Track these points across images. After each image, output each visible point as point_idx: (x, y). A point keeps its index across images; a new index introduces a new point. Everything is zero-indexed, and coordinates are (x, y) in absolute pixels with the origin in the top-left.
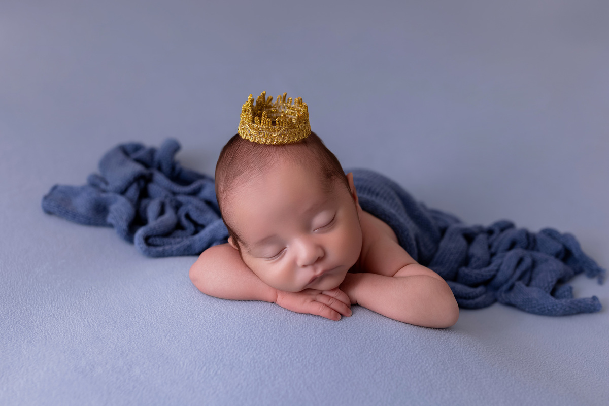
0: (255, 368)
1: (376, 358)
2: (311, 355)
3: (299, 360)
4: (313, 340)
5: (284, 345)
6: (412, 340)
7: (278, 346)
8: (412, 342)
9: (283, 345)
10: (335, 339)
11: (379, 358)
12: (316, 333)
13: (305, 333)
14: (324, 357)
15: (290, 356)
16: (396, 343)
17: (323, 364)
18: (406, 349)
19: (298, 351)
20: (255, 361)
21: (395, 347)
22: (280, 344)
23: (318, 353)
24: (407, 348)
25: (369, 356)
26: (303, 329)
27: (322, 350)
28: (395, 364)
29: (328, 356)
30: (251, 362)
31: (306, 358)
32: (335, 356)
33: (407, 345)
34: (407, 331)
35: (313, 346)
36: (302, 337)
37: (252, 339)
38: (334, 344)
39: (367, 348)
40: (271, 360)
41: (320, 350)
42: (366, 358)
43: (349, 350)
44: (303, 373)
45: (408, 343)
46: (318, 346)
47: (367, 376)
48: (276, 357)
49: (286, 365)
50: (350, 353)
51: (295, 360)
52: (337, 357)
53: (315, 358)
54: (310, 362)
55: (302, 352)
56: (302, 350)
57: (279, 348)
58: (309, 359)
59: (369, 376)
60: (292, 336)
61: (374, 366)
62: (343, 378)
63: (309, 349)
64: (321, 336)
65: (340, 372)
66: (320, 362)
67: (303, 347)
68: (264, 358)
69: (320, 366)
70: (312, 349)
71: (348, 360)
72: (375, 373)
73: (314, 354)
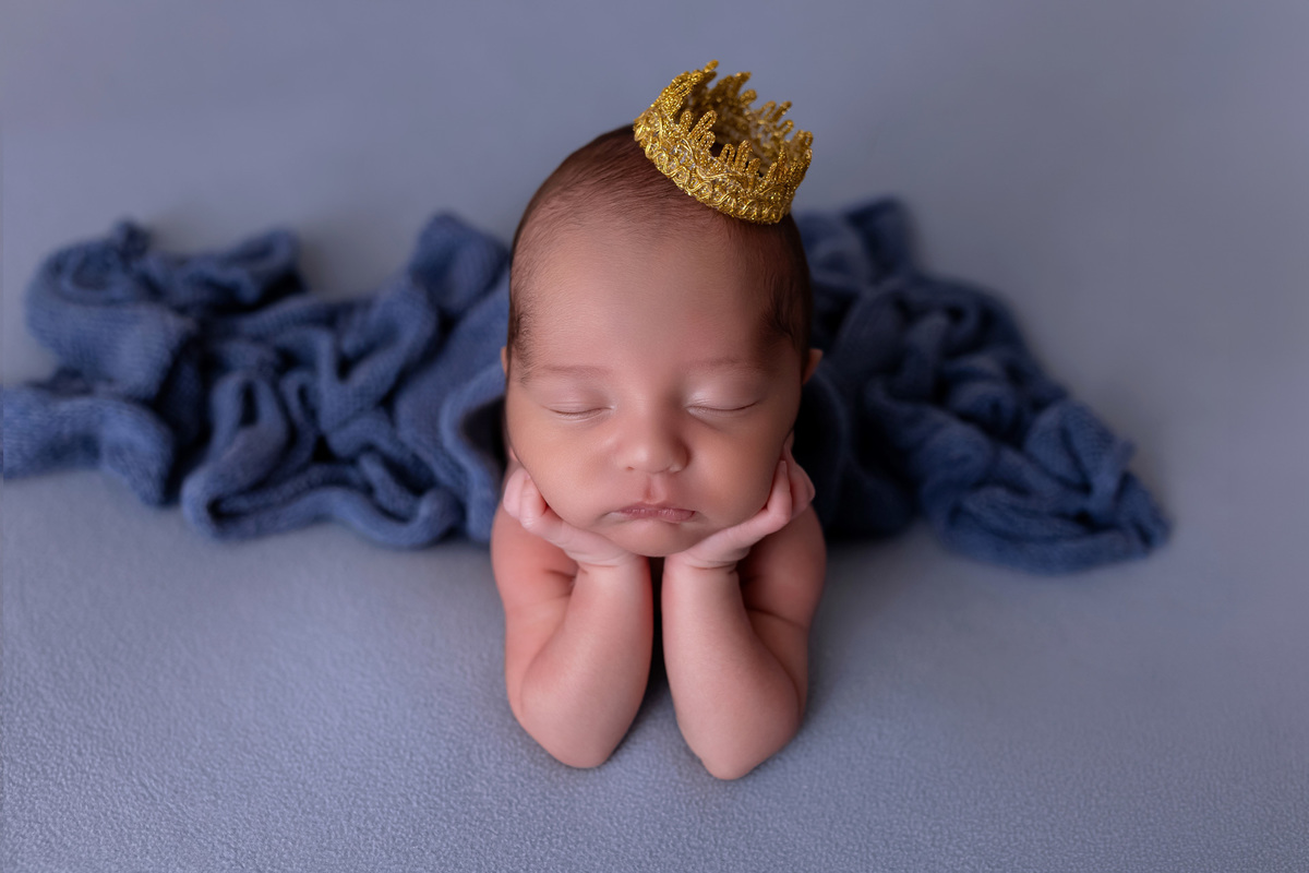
2: (688, 828)
3: (668, 846)
5: (624, 818)
7: (612, 823)
9: (621, 818)
11: (825, 794)
12: (680, 774)
13: (660, 779)
14: (717, 825)
17: (720, 842)
19: (658, 826)
20: (574, 867)
22: (615, 819)
23: (702, 821)
25: (804, 795)
26: (651, 772)
27: (707, 811)
29: (723, 821)
31: (679, 836)
32: (736, 815)
36: (657, 791)
37: (551, 816)
39: (794, 780)
41: (704, 812)
42: (800, 803)
43: (759, 796)
46: (697, 803)
47: (819, 841)
48: (616, 848)
49: (644, 864)
50: (764, 801)
51: (660, 846)
52: (742, 818)
53: (700, 832)
54: (693, 843)
55: (668, 826)
56: (667, 823)
57: (616, 828)
58: (688, 839)
59: (821, 838)
60: (633, 795)
61: (823, 815)
62: (771, 861)
63: (681, 815)
64: (693, 780)
65: (760, 849)
66: (712, 838)
67: (667, 813)
68: (591, 857)
69: (716, 846)
70: (687, 815)
71: (766, 818)
72: (831, 829)
73: (694, 825)
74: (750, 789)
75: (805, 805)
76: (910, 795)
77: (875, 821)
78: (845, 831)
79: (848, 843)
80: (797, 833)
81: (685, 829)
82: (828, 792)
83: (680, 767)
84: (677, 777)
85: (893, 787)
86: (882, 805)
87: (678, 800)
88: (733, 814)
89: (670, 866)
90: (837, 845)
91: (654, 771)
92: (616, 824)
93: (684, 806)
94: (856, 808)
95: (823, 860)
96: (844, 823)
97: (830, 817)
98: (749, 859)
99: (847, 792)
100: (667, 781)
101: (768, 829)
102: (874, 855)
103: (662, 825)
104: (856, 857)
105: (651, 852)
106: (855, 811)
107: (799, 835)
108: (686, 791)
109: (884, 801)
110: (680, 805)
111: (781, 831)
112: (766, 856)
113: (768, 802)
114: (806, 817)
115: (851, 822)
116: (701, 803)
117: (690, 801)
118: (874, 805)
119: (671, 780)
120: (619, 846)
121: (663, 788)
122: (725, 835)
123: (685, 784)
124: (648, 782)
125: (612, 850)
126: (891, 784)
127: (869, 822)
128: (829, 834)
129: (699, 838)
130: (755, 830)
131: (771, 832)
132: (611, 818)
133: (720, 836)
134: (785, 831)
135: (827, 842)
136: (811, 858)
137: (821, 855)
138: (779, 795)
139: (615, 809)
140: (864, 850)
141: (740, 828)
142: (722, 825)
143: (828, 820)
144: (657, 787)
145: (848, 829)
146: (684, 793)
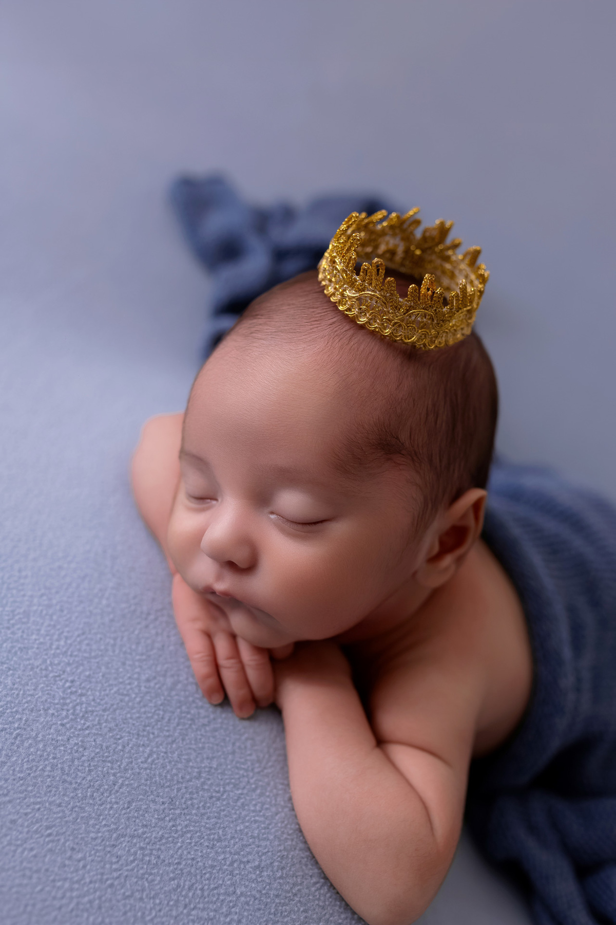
0: (8, 628)
1: (167, 819)
2: (94, 700)
3: (70, 687)
4: (130, 684)
5: (88, 645)
6: (263, 864)
7: (79, 636)
8: (258, 867)
9: (86, 642)
10: (158, 721)
11: (171, 824)
12: (148, 680)
13: (137, 664)
15: (68, 669)
16: (233, 838)
17: (87, 732)
18: (232, 864)
19: (87, 673)
20: (25, 620)
21: (219, 840)
22: (83, 637)
23: (104, 710)
24: (235, 865)
26: (142, 654)
27: (118, 712)
28: (179, 863)
29: (111, 730)
30: (19, 614)
31: (81, 695)
33: (241, 862)
34: (276, 843)
35: (115, 692)
36: (124, 664)
38: (145, 726)
39: (179, 790)
40: (41, 643)
41: (115, 710)
42: (154, 801)
43: (150, 760)
44: (46, 710)
45: (248, 862)
46: (122, 700)
47: (114, 827)
48: (54, 647)
50: (146, 765)
51: (67, 681)
52: (120, 747)
53: (93, 712)
54: (78, 708)
55: (90, 682)
56: (94, 680)
57: (75, 641)
58: (82, 703)
59: (117, 829)
60: (114, 645)
61: (145, 826)
63: (105, 690)
64: (147, 693)
65: (90, 771)
66: (88, 724)
67: (103, 676)
68: (39, 630)
69: (80, 730)
70: (107, 695)
72: (133, 837)
73: (99, 704)
74: (155, 749)
75: (152, 805)
76: (193, 912)
77: (153, 880)
78: (132, 851)
79: (119, 857)
80: (117, 803)
81: (91, 698)
82: (173, 826)
83: (155, 678)
84: (143, 677)
85: (199, 892)
86: (174, 883)
88: (121, 738)
89: (48, 694)
90: (114, 846)
91: (144, 657)
92: (78, 639)
93: (115, 689)
94: (162, 857)
95: (92, 835)
96: (142, 848)
97: (144, 833)
98: (76, 762)
99: (179, 844)
100: (137, 670)
101: (114, 775)
102: (111, 886)
103: (89, 676)
104: (103, 868)
105: (59, 676)
106: (159, 857)
107: (115, 806)
108: (131, 689)
109: (178, 886)
111: (116, 787)
112: (84, 778)
113: (146, 769)
114: (138, 810)
115: (144, 855)
118: (172, 875)
119: (139, 673)
121: (128, 668)
122: (95, 734)
123: (139, 686)
124: (131, 654)
125: (51, 644)
126: (202, 889)
127: (151, 874)
128: (124, 836)
129: (86, 712)
130: (109, 762)
131: (112, 778)
132: (83, 634)
133: (94, 731)
134: (117, 792)
135: (115, 835)
136: (91, 822)
137: (98, 832)
139: (96, 634)
140: (115, 874)
141: (107, 747)
142: (106, 730)
143: (140, 831)
144: (128, 663)
145: (135, 853)
146: (129, 687)
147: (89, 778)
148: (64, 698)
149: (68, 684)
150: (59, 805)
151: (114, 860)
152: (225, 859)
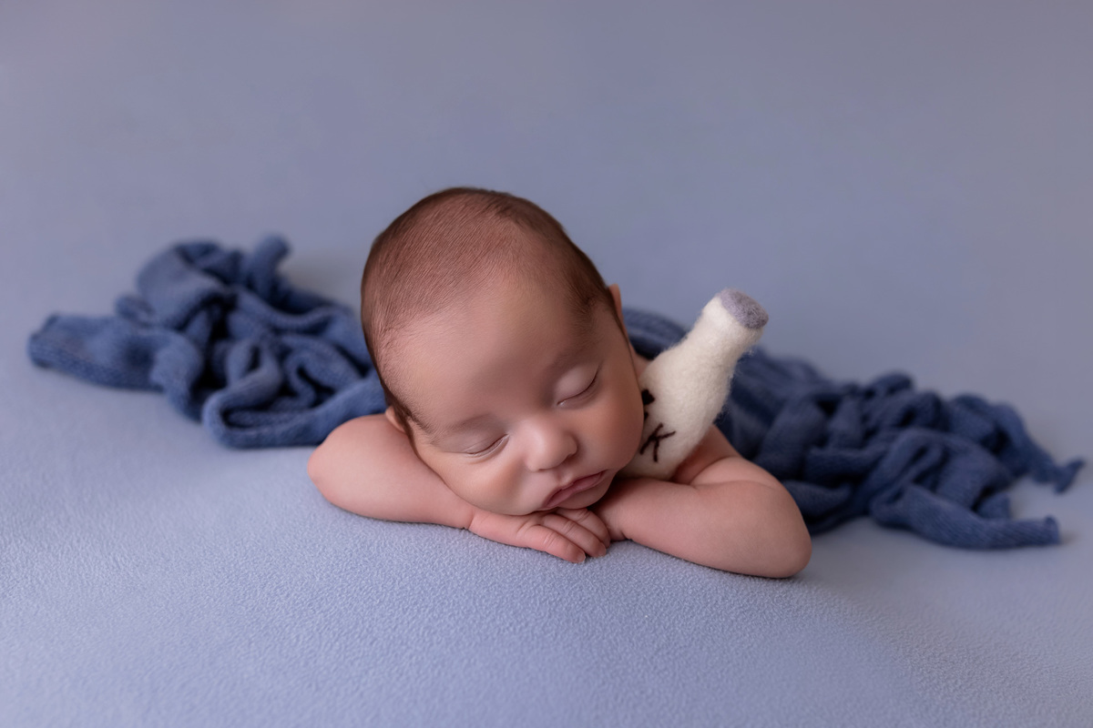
1: (657, 627)
2: (536, 620)
3: (515, 629)
5: (486, 601)
6: (723, 595)
7: (474, 603)
8: (723, 599)
9: (483, 601)
11: (662, 627)
14: (561, 623)
15: (498, 623)
17: (559, 637)
18: (713, 612)
19: (511, 612)
20: (432, 631)
21: (691, 608)
23: (550, 617)
24: (714, 609)
25: (644, 622)
27: (557, 610)
28: (693, 639)
29: (568, 621)
31: (527, 625)
32: (580, 621)
33: (715, 605)
39: (640, 608)
40: (462, 630)
41: (554, 610)
42: (638, 628)
43: (607, 612)
45: (717, 601)
46: (550, 603)
47: (642, 660)
48: (471, 622)
49: (490, 638)
50: (609, 617)
51: (508, 628)
52: (585, 624)
53: (545, 625)
54: (536, 632)
55: (520, 614)
57: (476, 607)
58: (533, 628)
59: (644, 659)
61: (653, 642)
62: (596, 663)
65: (591, 651)
66: (554, 632)
69: (554, 640)
70: (538, 609)
71: (605, 630)
72: (656, 654)
73: (542, 618)
78: (666, 659)
79: (666, 669)
80: (626, 649)
87: (534, 596)
90: (655, 668)
92: (477, 604)
93: (538, 602)
95: (639, 676)
96: (668, 653)
97: (658, 645)
101: (604, 638)
102: (684, 685)
103: (514, 613)
104: (667, 682)
105: (499, 631)
106: (681, 647)
110: (536, 600)
111: (614, 643)
114: (638, 639)
116: (554, 604)
117: (545, 600)
120: (474, 621)
122: (565, 633)
128: (653, 658)
129: (543, 629)
131: (605, 641)
134: (617, 644)
135: (649, 663)
136: (630, 670)
137: (639, 671)
138: (624, 615)
140: (677, 678)
142: (566, 625)
143: (656, 647)
145: (670, 659)
146: (542, 593)
147: (595, 654)
148: (520, 638)
149: (511, 629)
150: (604, 683)
151: (666, 673)
152: (706, 613)
